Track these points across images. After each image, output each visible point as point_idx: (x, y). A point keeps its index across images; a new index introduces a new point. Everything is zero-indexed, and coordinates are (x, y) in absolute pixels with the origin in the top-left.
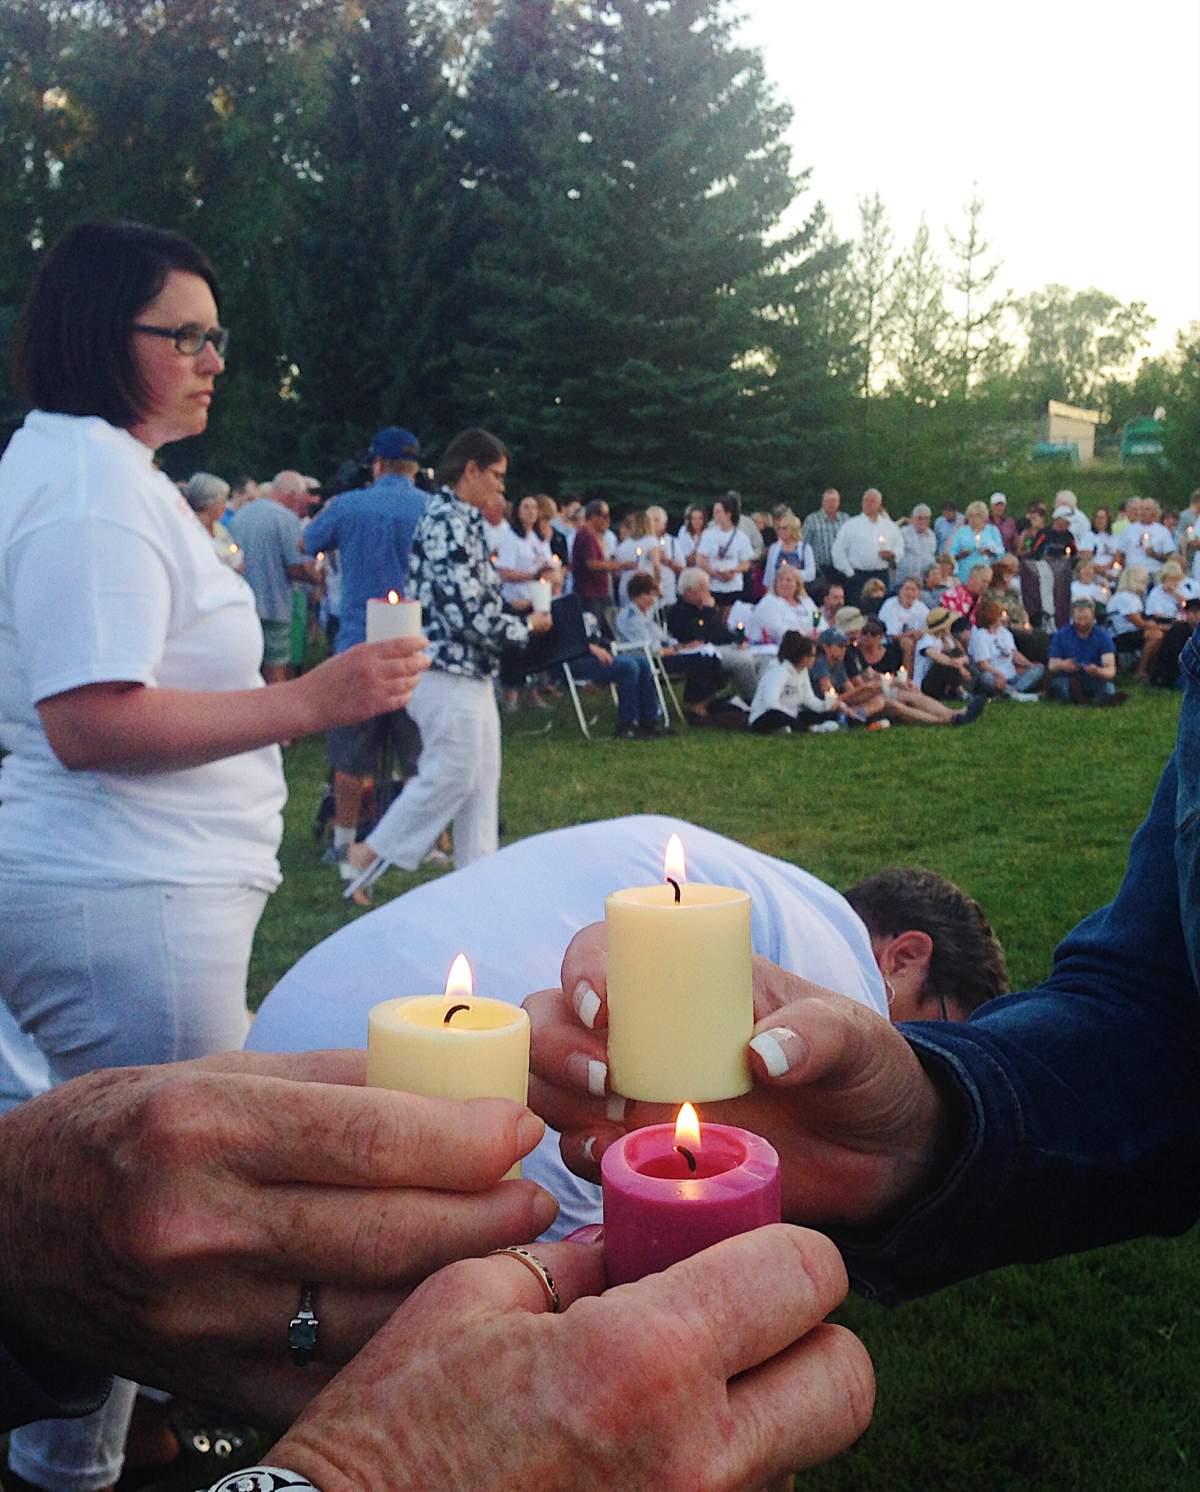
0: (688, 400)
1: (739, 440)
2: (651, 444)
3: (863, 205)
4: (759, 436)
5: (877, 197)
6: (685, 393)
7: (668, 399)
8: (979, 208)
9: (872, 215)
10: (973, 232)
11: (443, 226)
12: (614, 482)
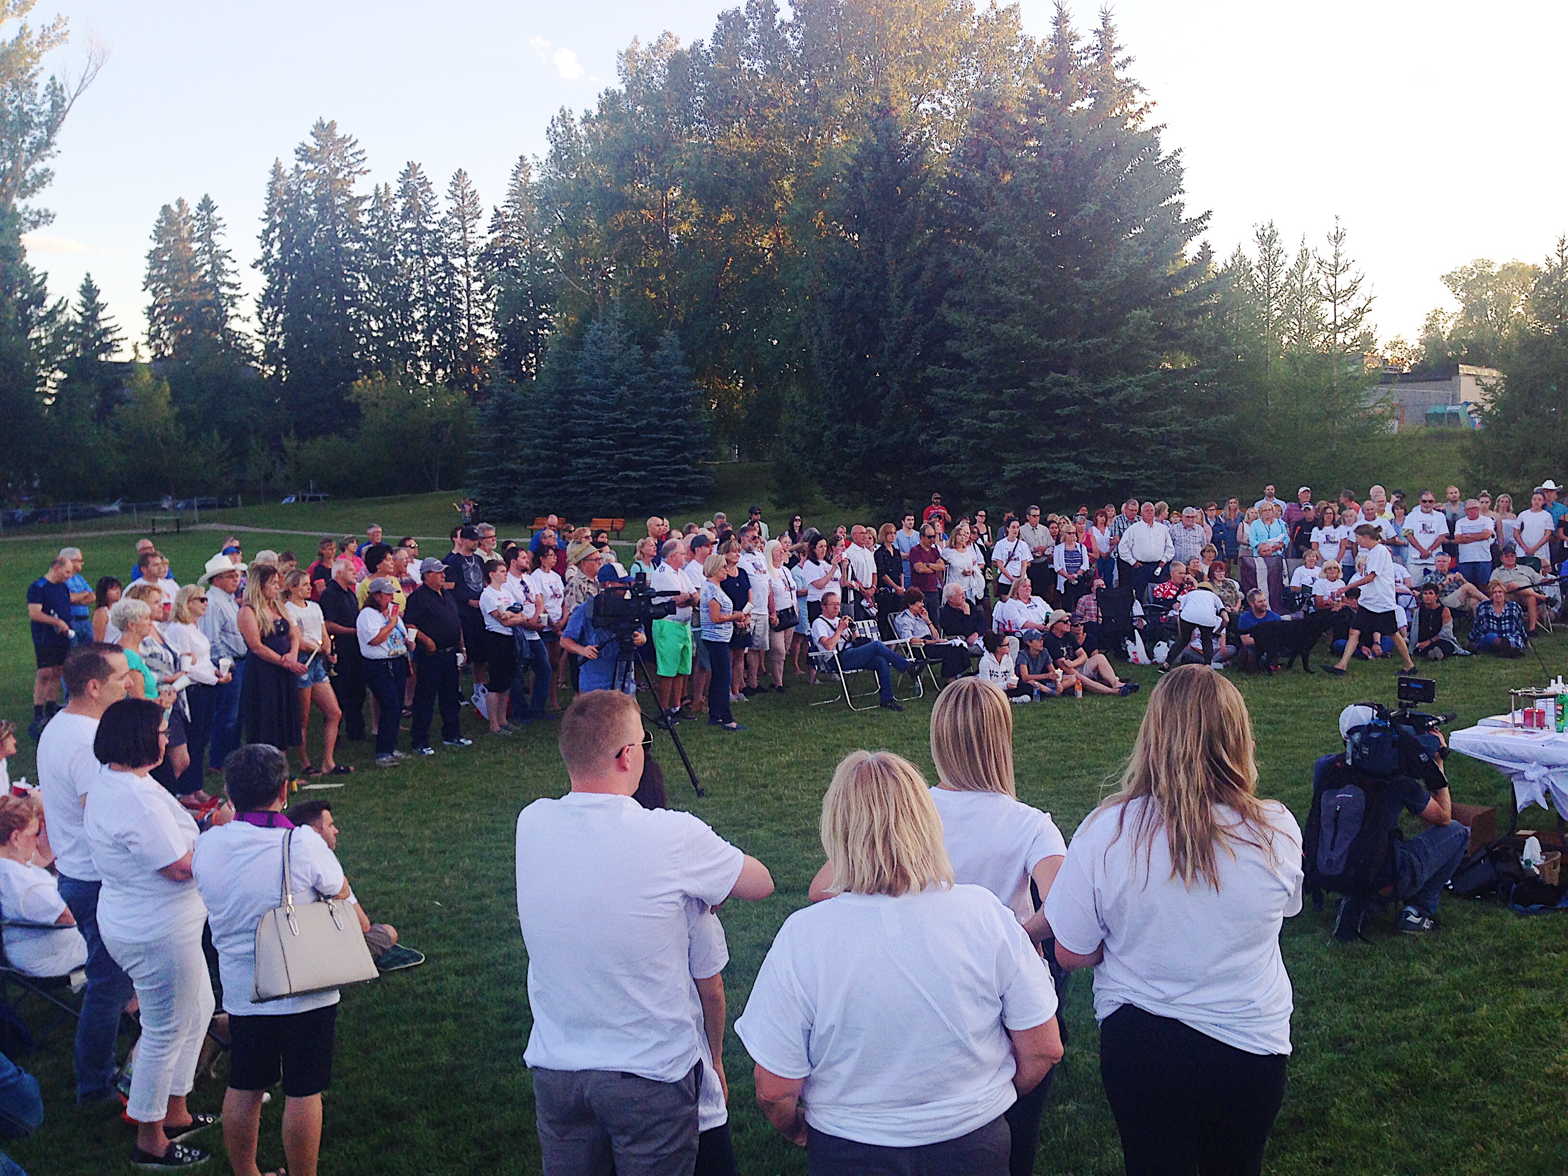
0: (1100, 401)
1: (1141, 430)
2: (1074, 435)
3: (1261, 233)
4: (1158, 426)
5: (1271, 226)
6: (1096, 395)
7: (1084, 401)
8: (1343, 235)
9: (1267, 239)
10: (1337, 256)
11: (926, 276)
12: (1044, 464)
